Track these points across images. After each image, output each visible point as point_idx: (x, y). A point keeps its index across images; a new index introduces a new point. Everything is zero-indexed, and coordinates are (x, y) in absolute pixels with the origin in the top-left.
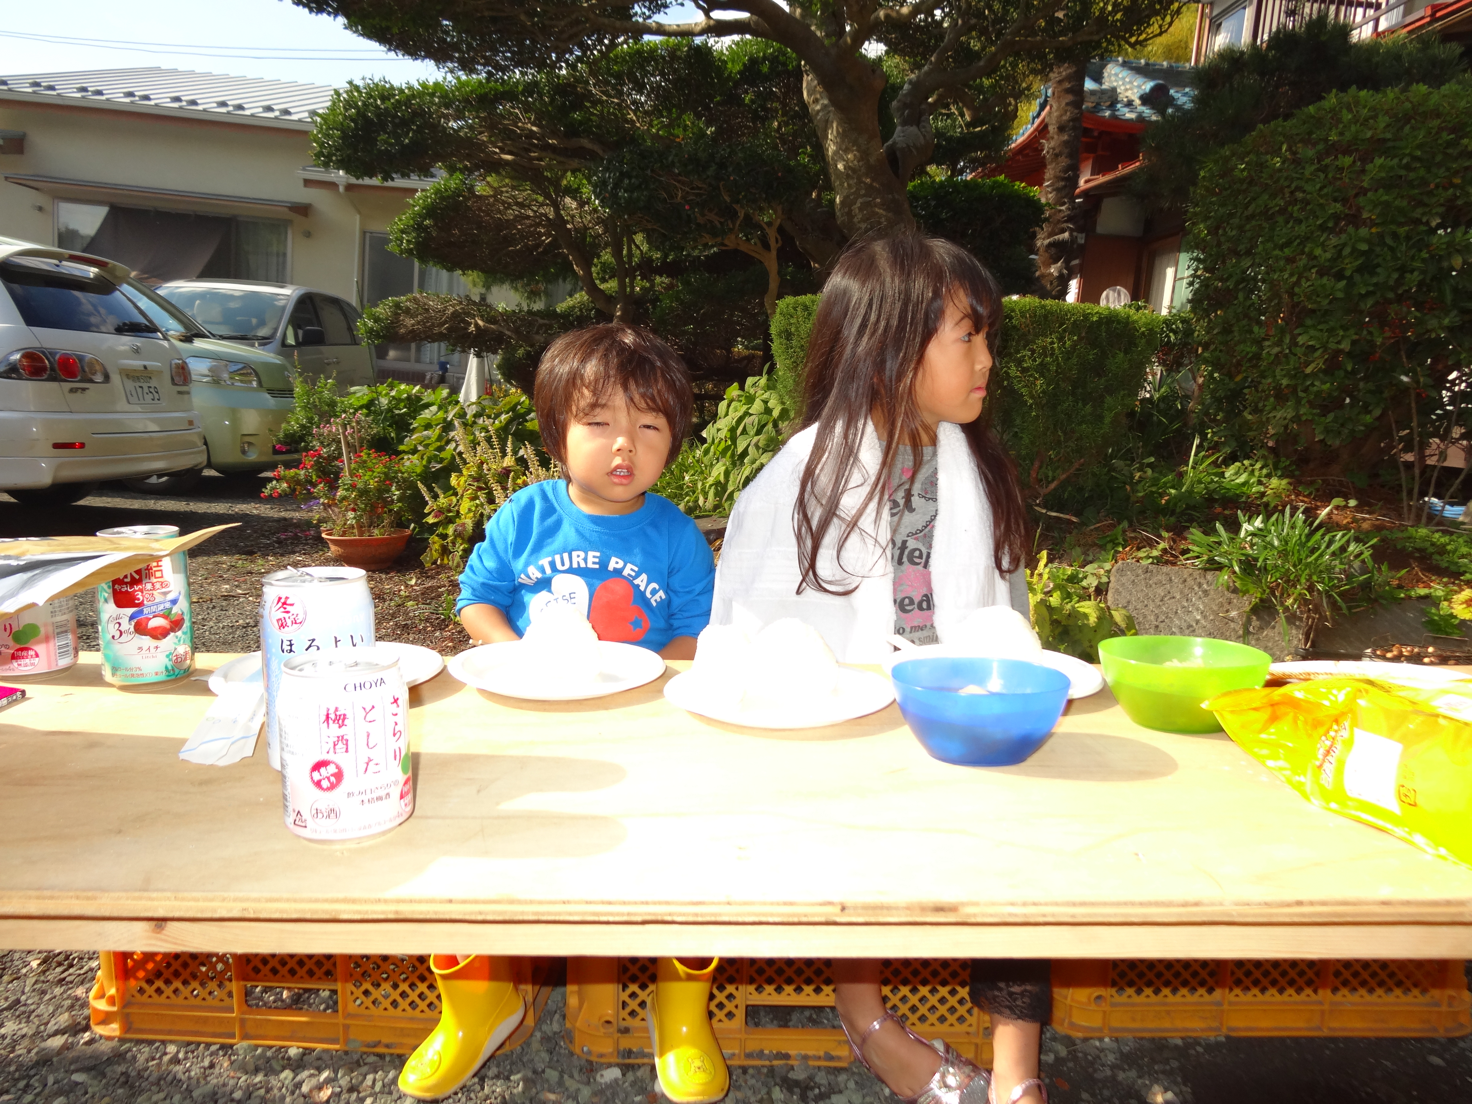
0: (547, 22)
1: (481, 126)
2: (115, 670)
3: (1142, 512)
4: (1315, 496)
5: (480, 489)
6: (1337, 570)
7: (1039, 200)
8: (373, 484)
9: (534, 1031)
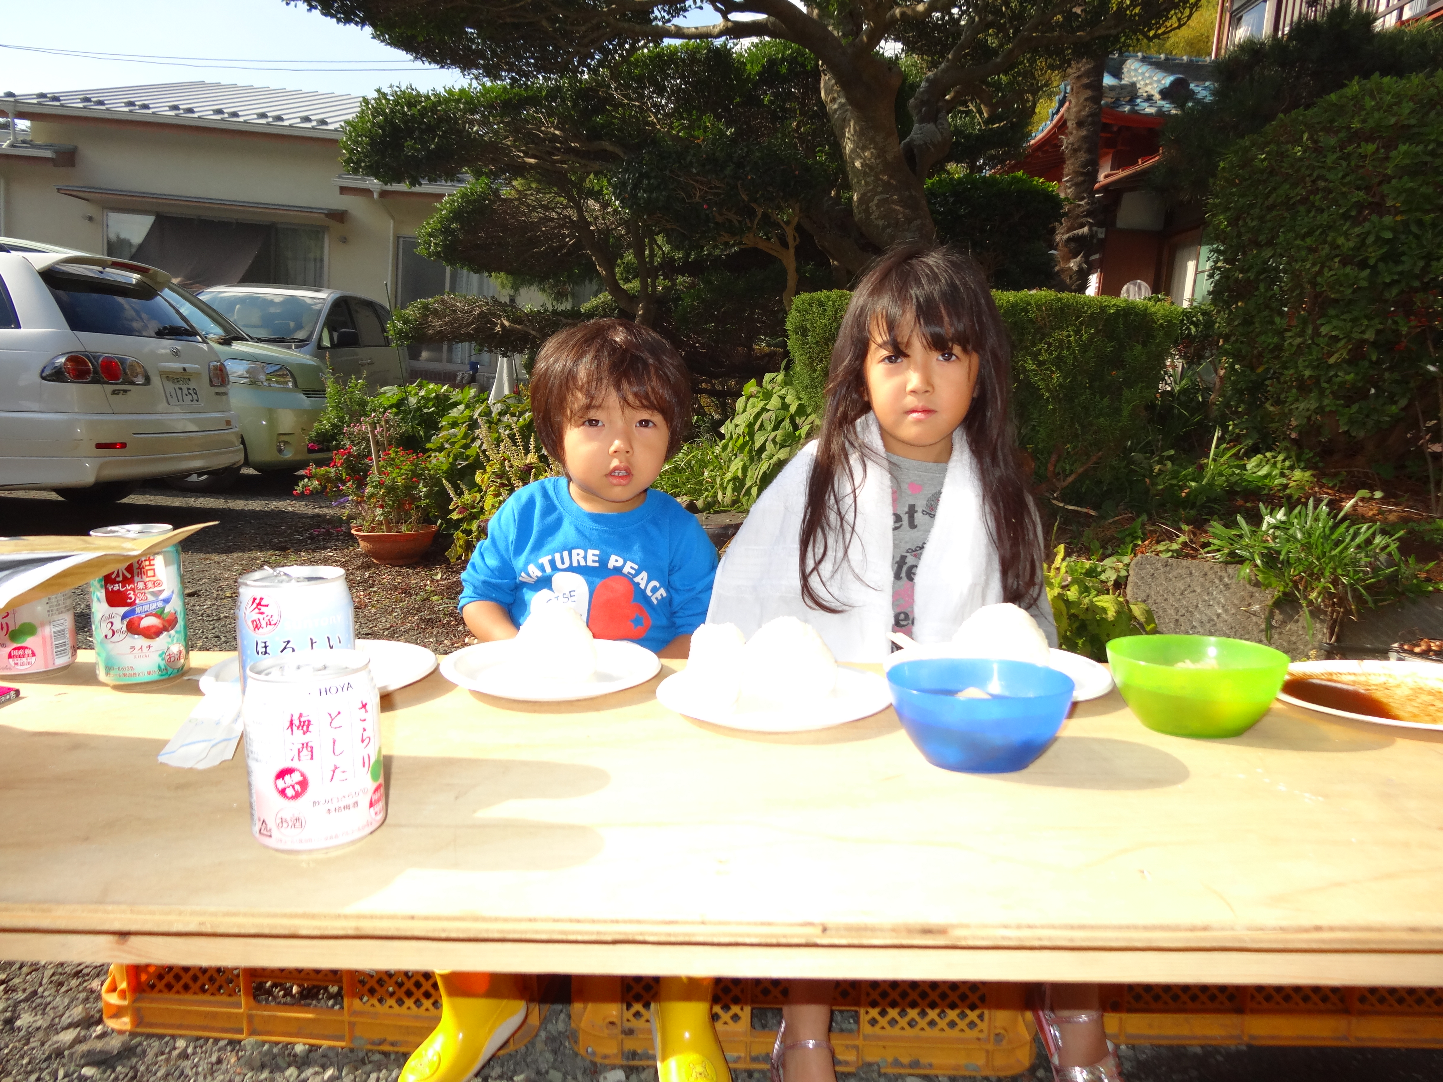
0: (568, 28)
1: (505, 131)
2: (108, 669)
3: (1162, 505)
4: (1340, 488)
5: (503, 485)
6: (1362, 563)
7: (1058, 195)
8: (400, 481)
9: (539, 1030)
